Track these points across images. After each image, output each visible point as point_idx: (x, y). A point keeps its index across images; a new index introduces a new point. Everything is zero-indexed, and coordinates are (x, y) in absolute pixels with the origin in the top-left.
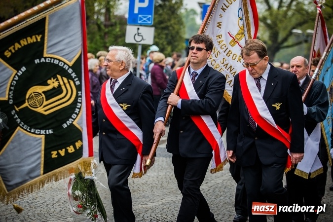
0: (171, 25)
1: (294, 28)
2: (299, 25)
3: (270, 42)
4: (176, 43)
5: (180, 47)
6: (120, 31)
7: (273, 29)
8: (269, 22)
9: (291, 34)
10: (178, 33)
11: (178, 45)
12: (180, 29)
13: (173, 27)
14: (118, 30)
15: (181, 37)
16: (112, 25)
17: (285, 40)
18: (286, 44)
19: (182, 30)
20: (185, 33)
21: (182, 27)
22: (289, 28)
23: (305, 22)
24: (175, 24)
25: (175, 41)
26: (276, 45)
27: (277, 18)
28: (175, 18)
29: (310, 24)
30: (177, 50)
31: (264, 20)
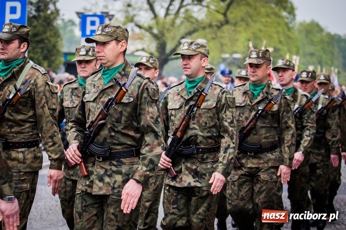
0: (47, 38)
1: (183, 38)
2: (190, 33)
3: (156, 54)
4: (53, 58)
5: (57, 62)
7: (160, 39)
8: (155, 31)
10: (54, 46)
11: (55, 59)
12: (57, 42)
13: (49, 40)
15: (58, 51)
17: (174, 50)
20: (62, 47)
21: (59, 39)
22: (178, 38)
23: (195, 31)
24: (51, 36)
25: (51, 56)
26: (164, 57)
27: (163, 27)
28: (51, 30)
29: (201, 32)
30: (54, 65)
31: (149, 29)
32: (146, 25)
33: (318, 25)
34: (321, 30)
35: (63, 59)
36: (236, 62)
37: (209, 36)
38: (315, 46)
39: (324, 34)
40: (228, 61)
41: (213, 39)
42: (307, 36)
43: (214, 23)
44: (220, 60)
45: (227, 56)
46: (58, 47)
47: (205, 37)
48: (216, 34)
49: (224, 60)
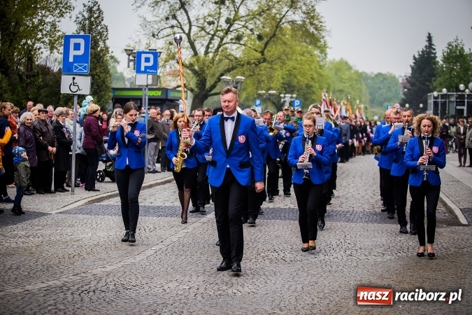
0: (97, 75)
1: (222, 75)
2: (228, 71)
3: (196, 90)
4: (102, 93)
5: (107, 97)
6: (43, 81)
7: (200, 76)
8: (196, 68)
9: (219, 80)
10: (104, 82)
11: (105, 95)
12: (106, 78)
13: (99, 76)
14: (41, 80)
15: (106, 86)
16: (34, 76)
17: (213, 86)
18: (213, 92)
19: (108, 79)
20: (111, 83)
22: (218, 75)
23: (233, 68)
24: (101, 72)
25: (100, 91)
26: (203, 93)
27: (204, 64)
28: (101, 66)
29: (239, 69)
30: (103, 100)
31: (190, 66)
32: (187, 62)
33: (346, 63)
34: (350, 68)
35: (111, 94)
36: (271, 98)
37: (247, 73)
38: (344, 83)
39: (353, 71)
40: (265, 97)
41: (250, 76)
42: (336, 74)
43: (252, 61)
44: (256, 96)
45: (264, 92)
46: (107, 83)
47: (243, 74)
48: (254, 72)
49: (260, 96)
